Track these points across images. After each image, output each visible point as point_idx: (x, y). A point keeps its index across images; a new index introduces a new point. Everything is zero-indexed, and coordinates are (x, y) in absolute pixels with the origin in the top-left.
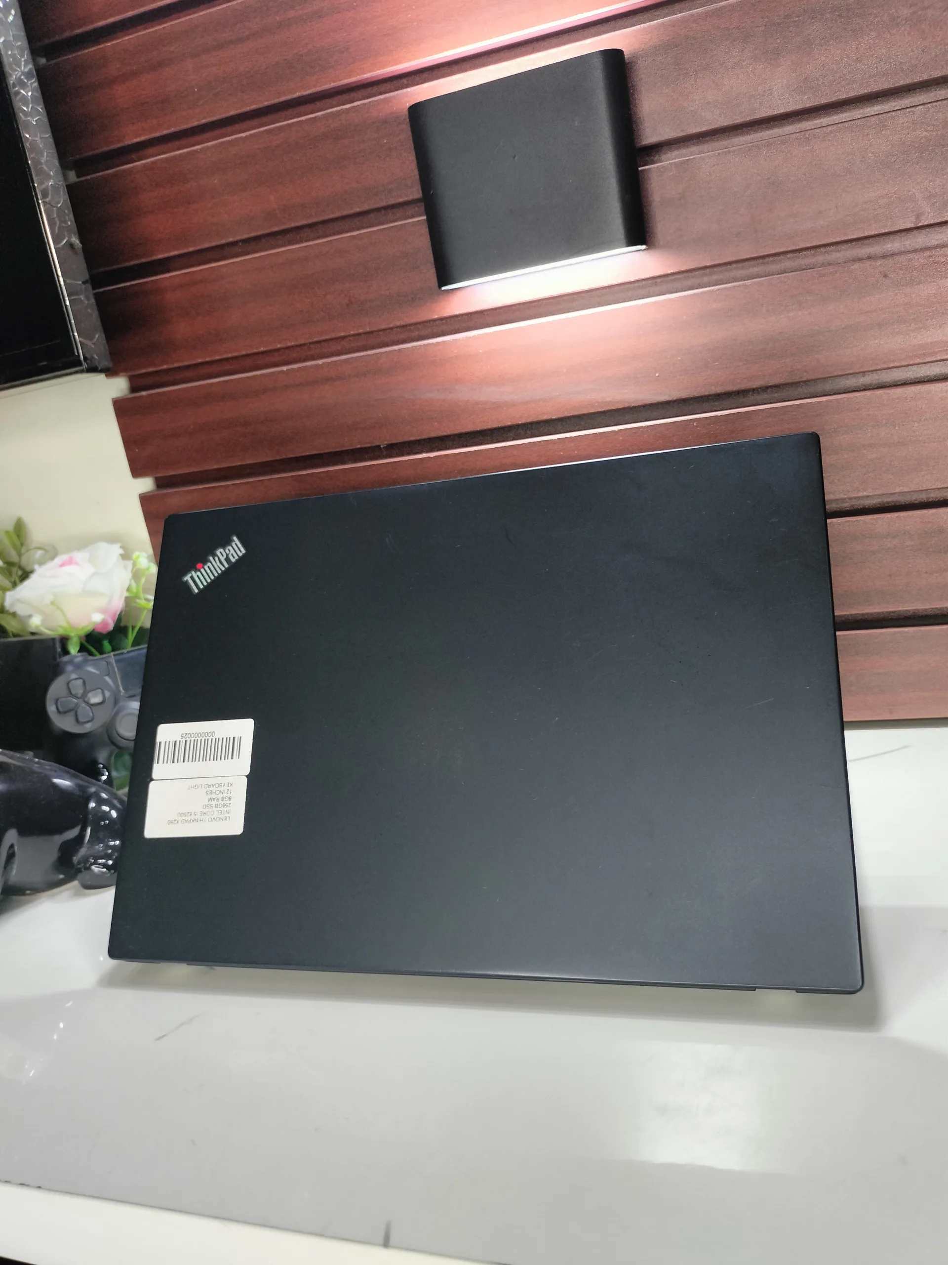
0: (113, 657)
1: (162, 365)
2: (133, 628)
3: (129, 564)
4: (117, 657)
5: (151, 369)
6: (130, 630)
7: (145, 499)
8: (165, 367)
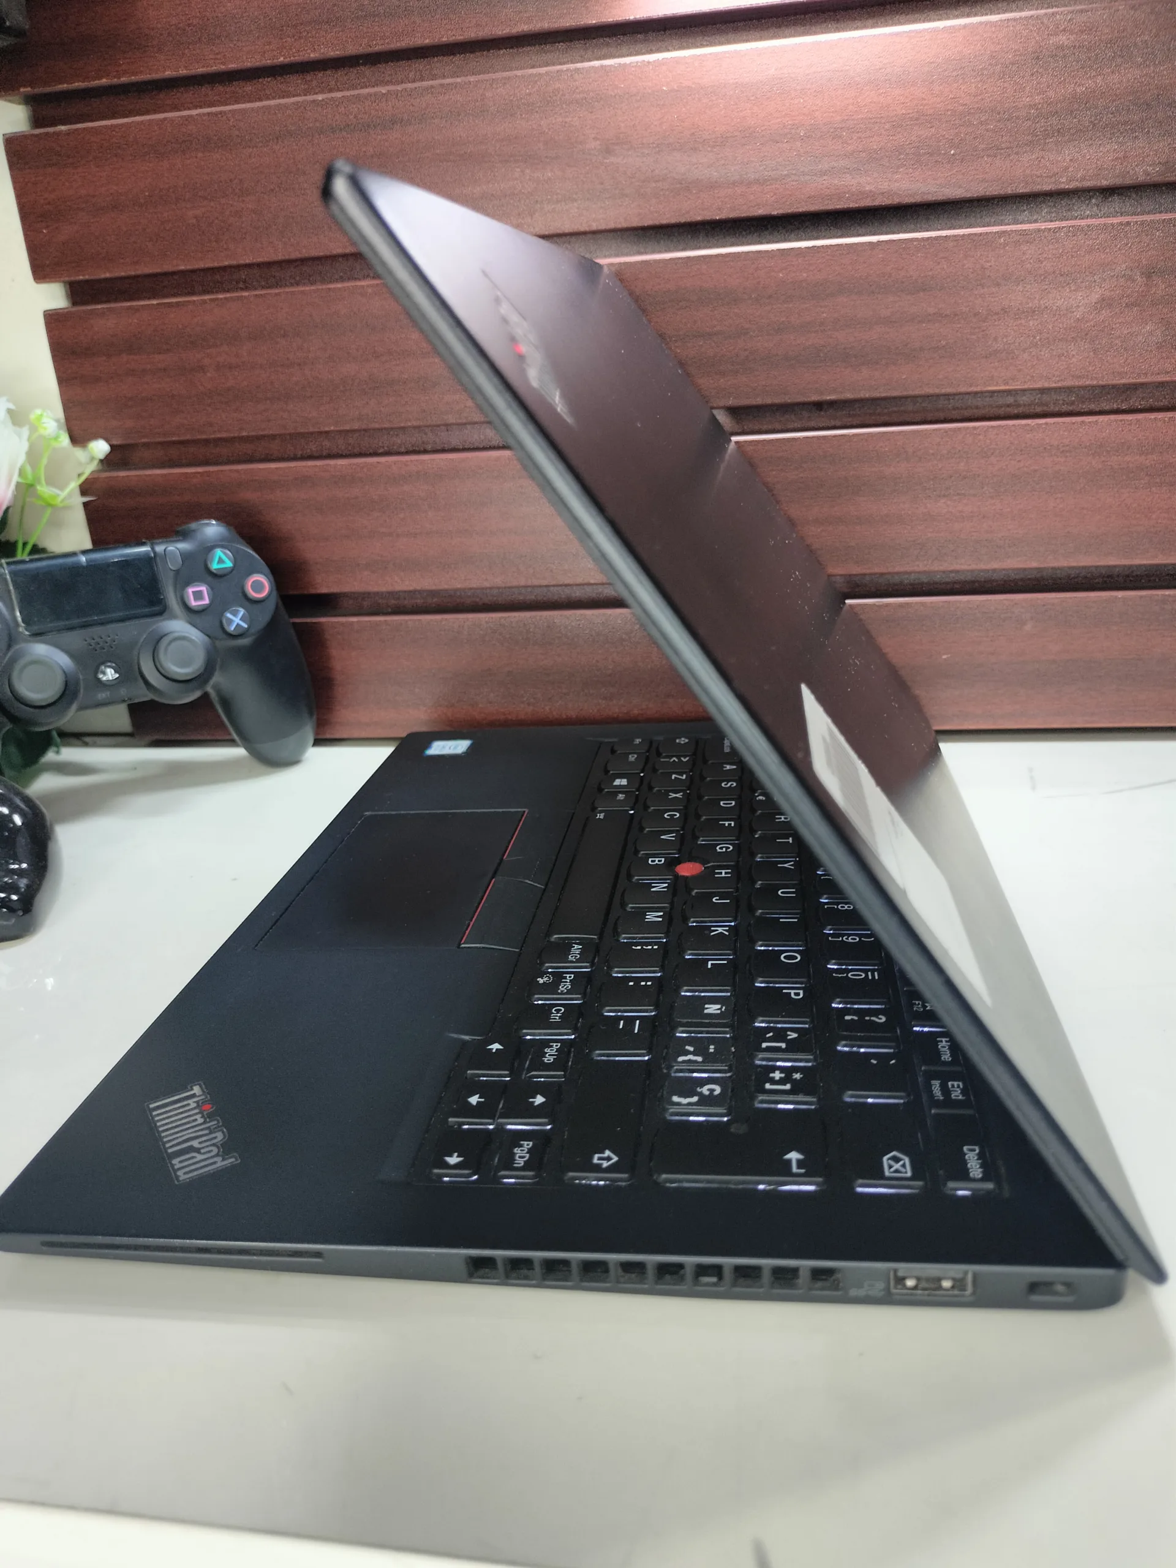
0: (5, 565)
1: (100, 78)
2: (25, 544)
3: (25, 432)
4: (13, 567)
5: (78, 85)
6: (20, 546)
7: (53, 320)
8: (104, 81)
